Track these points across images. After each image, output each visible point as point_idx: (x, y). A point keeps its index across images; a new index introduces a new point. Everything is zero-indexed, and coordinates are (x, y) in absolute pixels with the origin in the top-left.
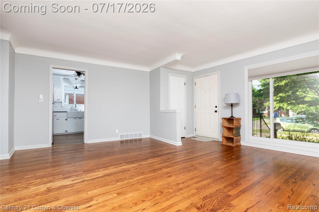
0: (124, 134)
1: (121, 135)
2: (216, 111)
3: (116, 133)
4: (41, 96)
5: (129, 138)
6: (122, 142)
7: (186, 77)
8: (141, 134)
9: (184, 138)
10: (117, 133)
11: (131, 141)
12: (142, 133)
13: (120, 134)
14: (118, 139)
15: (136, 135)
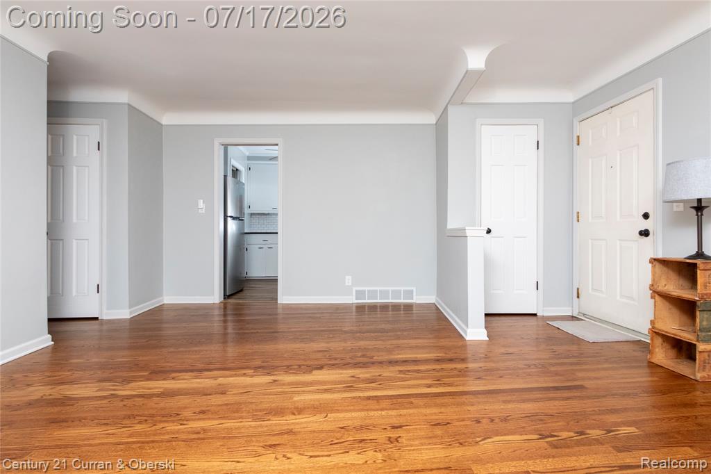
0: (366, 289)
1: (356, 291)
2: (645, 233)
3: (347, 284)
4: (201, 204)
5: (379, 301)
6: (360, 308)
7: (541, 122)
8: (412, 291)
9: (534, 318)
10: (348, 286)
11: (384, 307)
12: (414, 289)
13: (354, 289)
14: (351, 299)
15: (396, 294)
